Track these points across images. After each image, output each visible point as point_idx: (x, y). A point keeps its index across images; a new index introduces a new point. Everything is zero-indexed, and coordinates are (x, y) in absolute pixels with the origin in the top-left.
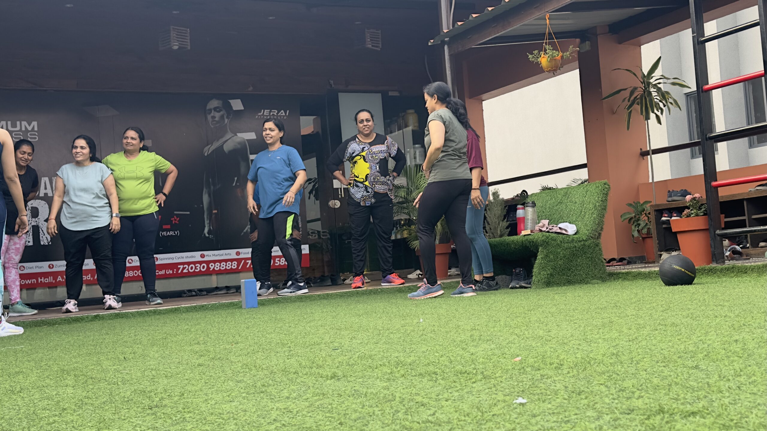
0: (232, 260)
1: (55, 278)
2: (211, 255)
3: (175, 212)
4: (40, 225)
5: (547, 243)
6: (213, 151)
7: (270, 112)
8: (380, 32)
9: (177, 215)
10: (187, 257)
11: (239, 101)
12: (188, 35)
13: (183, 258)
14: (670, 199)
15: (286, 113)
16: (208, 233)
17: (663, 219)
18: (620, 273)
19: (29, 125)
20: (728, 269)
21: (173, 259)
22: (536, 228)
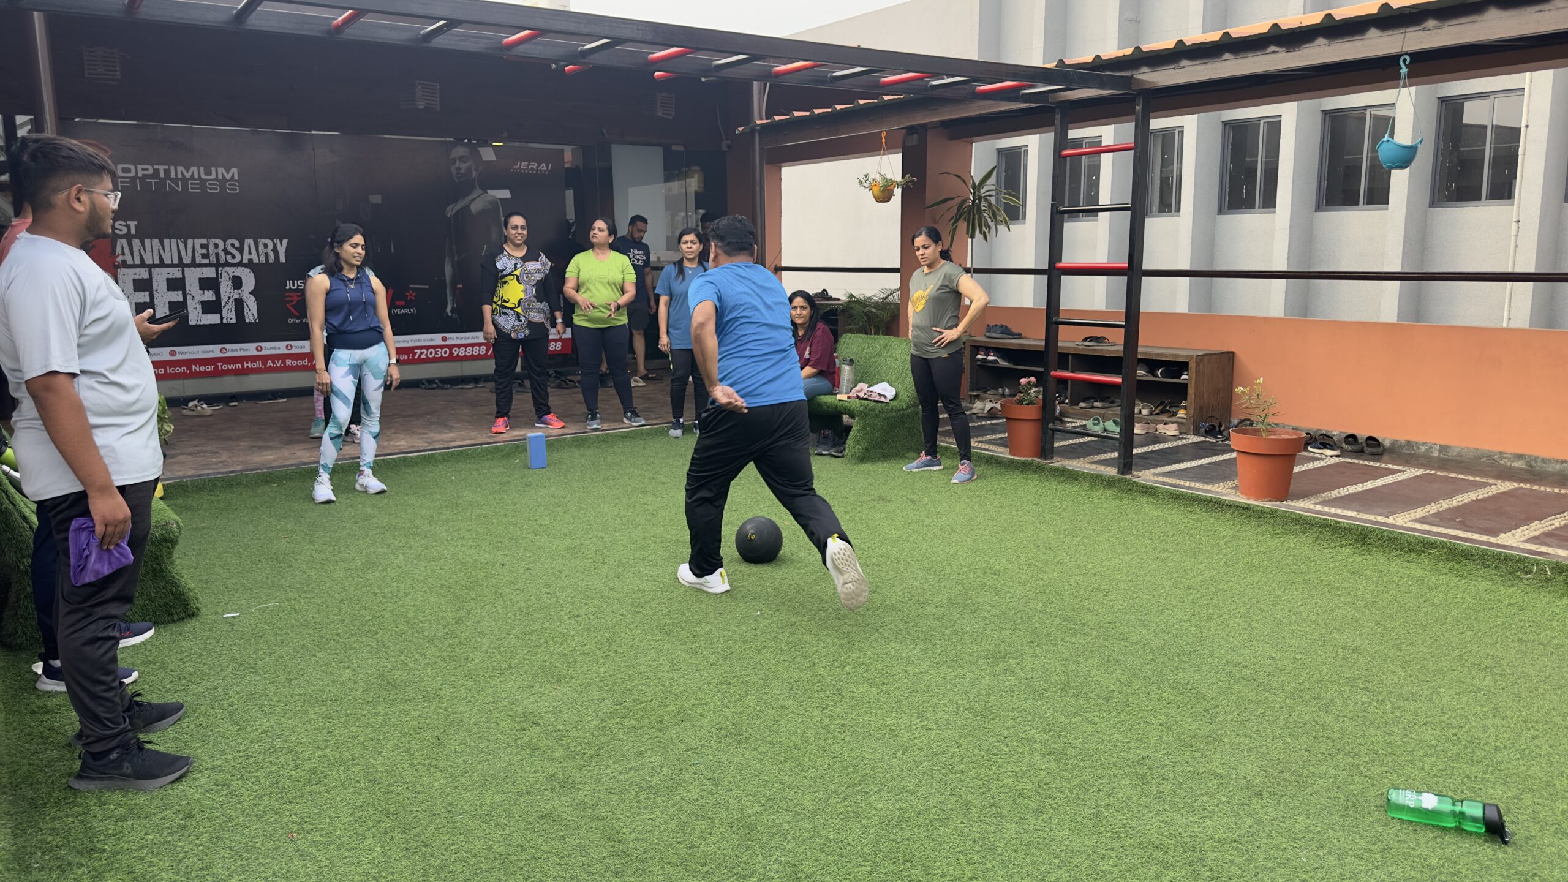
1: (264, 363)
2: (454, 338)
3: (411, 286)
4: (244, 298)
5: (864, 413)
6: (458, 211)
7: (529, 165)
8: (673, 95)
9: (414, 289)
10: (425, 340)
11: (490, 149)
12: (438, 92)
13: (420, 341)
14: (988, 334)
15: (547, 167)
16: (451, 312)
17: (979, 356)
20: (1056, 469)
21: (408, 342)
22: (853, 393)
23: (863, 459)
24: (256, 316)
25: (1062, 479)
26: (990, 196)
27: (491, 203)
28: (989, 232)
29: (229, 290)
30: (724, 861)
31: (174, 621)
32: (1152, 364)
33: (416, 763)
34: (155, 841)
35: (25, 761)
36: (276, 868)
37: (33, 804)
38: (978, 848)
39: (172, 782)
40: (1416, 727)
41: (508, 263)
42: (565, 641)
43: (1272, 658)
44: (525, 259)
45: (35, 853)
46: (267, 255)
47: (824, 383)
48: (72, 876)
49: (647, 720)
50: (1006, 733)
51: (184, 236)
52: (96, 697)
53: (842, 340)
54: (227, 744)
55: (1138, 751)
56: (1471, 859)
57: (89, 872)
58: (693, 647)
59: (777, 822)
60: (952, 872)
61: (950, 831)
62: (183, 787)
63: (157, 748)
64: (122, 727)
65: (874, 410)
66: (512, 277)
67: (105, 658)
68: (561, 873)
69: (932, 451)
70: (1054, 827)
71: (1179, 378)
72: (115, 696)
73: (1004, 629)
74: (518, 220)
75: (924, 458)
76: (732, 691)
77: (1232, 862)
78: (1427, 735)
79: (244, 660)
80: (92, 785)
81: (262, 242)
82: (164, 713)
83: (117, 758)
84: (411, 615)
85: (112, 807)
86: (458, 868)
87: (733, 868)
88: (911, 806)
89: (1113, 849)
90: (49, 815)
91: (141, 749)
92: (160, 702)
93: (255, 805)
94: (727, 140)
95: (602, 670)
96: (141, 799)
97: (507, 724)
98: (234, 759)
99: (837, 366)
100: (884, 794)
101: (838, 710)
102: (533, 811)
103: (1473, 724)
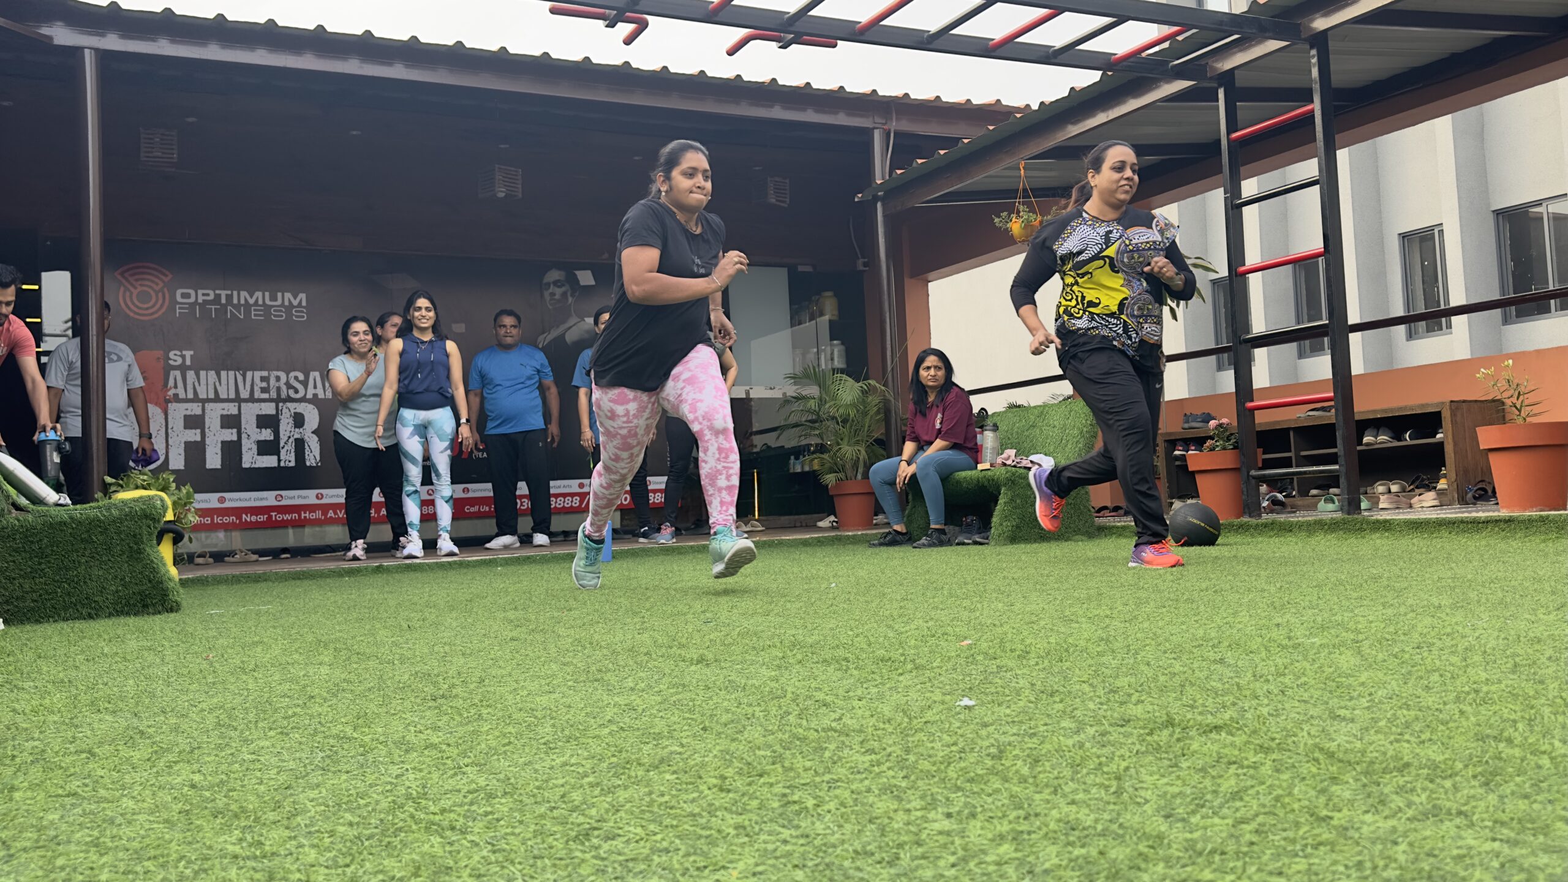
0: (572, 495)
1: (325, 513)
4: (306, 438)
5: (1013, 482)
6: (550, 343)
8: (787, 181)
11: (589, 273)
12: (520, 177)
14: (1186, 426)
17: (1177, 453)
18: (1113, 527)
19: (295, 298)
20: (1265, 525)
22: (998, 462)
23: (1014, 539)
24: (318, 458)
27: (588, 332)
29: (289, 429)
51: (242, 368)
71: (1433, 437)
94: (863, 257)
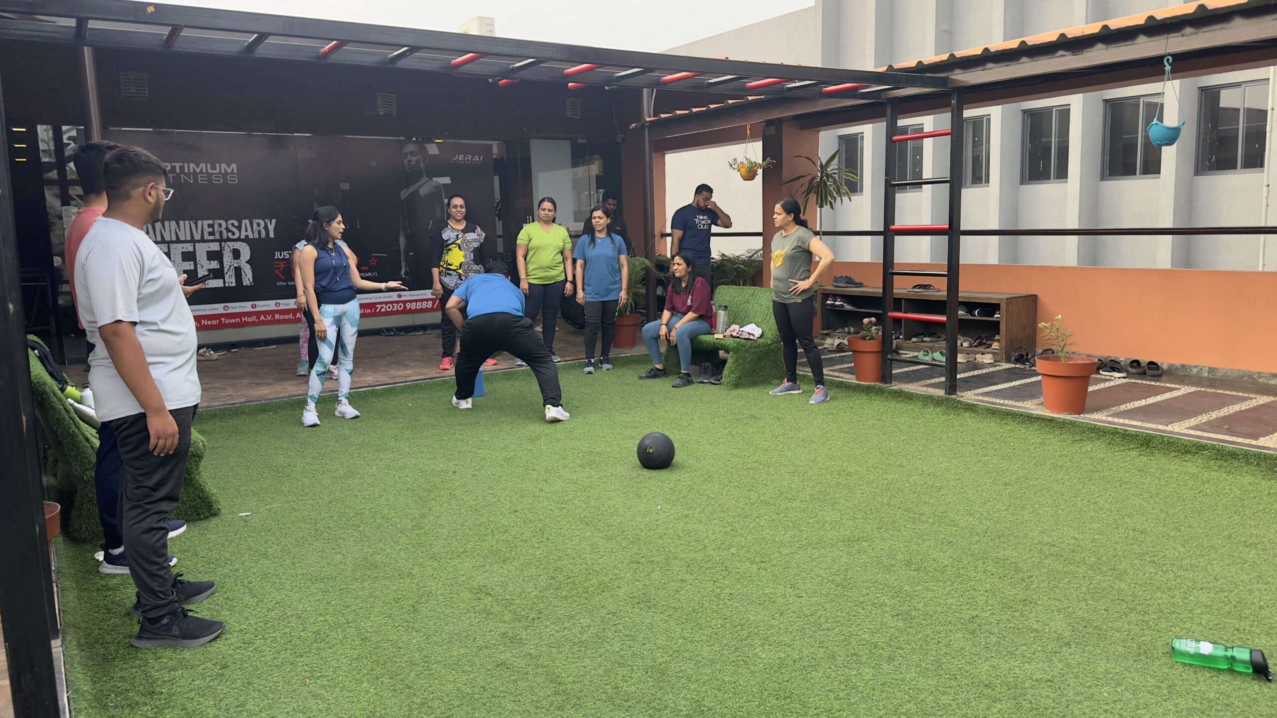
0: (427, 300)
1: (258, 318)
3: (373, 254)
4: (242, 266)
5: (738, 349)
6: (409, 196)
7: (465, 157)
8: (579, 100)
9: (374, 256)
11: (435, 145)
12: (394, 101)
13: (379, 298)
14: (836, 284)
15: (479, 158)
16: (405, 274)
17: (828, 302)
20: (893, 391)
21: (371, 299)
22: (728, 333)
23: (737, 385)
24: (251, 280)
25: (900, 399)
26: (835, 174)
27: (435, 187)
28: (835, 202)
29: (230, 260)
30: (643, 698)
31: (200, 519)
32: (970, 306)
33: (397, 625)
34: (200, 686)
35: (96, 627)
36: (295, 705)
37: (105, 658)
38: (843, 687)
39: (210, 642)
40: (1195, 591)
41: (452, 234)
42: (507, 530)
43: (1076, 539)
44: (464, 231)
45: (110, 695)
46: (259, 232)
47: (704, 325)
48: (140, 712)
49: (576, 591)
50: (862, 599)
51: (195, 218)
52: (151, 575)
53: (717, 291)
54: (249, 613)
55: (969, 612)
56: (1241, 693)
57: (152, 709)
58: (608, 534)
59: (682, 668)
60: (823, 706)
61: (820, 674)
62: (218, 644)
63: (196, 615)
64: (171, 598)
65: (745, 346)
66: (455, 246)
67: (158, 544)
68: (516, 708)
69: (793, 378)
70: (903, 671)
71: (993, 317)
72: (165, 574)
73: (857, 518)
74: (458, 201)
75: (786, 384)
76: (641, 568)
77: (1047, 696)
78: (1203, 597)
79: (257, 549)
80: (149, 644)
81: (255, 221)
82: (200, 589)
83: (168, 622)
84: (385, 512)
85: (165, 660)
86: (436, 704)
87: (650, 703)
88: (789, 656)
89: (951, 687)
90: (117, 667)
91: (185, 616)
92: (195, 581)
93: (275, 658)
94: (621, 134)
95: (538, 553)
96: (187, 654)
97: (466, 595)
98: (256, 623)
99: (714, 311)
100: (766, 647)
101: (726, 582)
102: (490, 661)
103: (1241, 588)
